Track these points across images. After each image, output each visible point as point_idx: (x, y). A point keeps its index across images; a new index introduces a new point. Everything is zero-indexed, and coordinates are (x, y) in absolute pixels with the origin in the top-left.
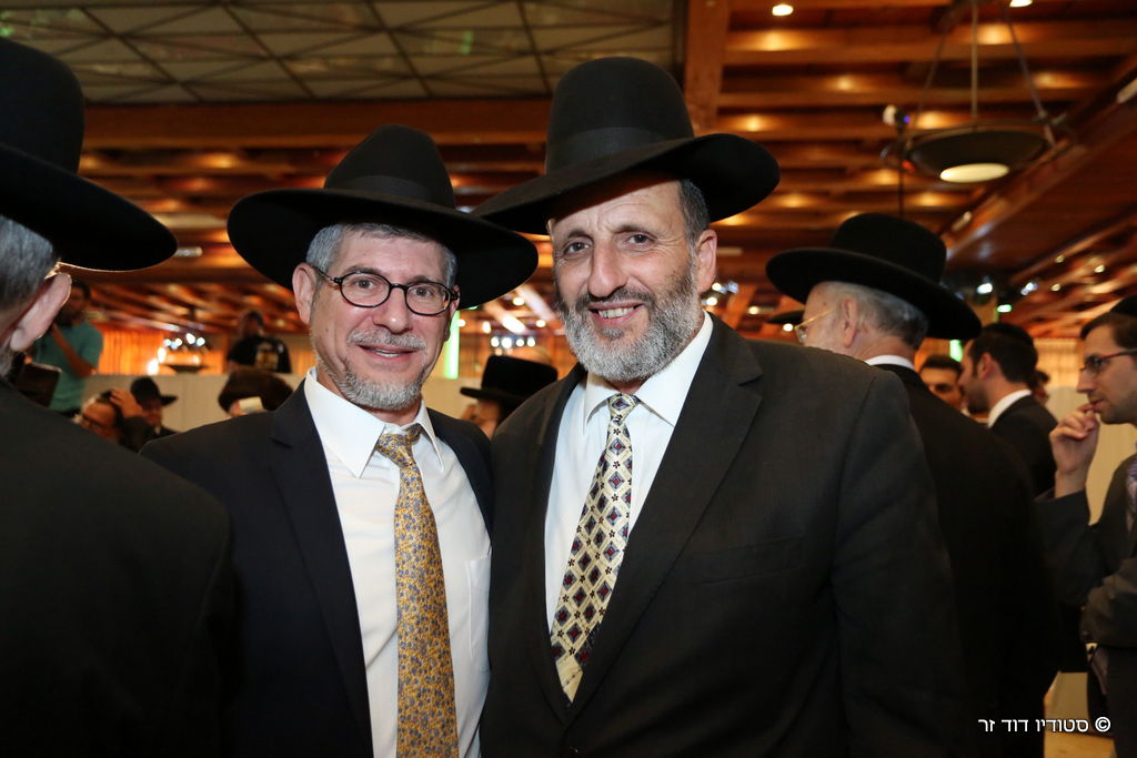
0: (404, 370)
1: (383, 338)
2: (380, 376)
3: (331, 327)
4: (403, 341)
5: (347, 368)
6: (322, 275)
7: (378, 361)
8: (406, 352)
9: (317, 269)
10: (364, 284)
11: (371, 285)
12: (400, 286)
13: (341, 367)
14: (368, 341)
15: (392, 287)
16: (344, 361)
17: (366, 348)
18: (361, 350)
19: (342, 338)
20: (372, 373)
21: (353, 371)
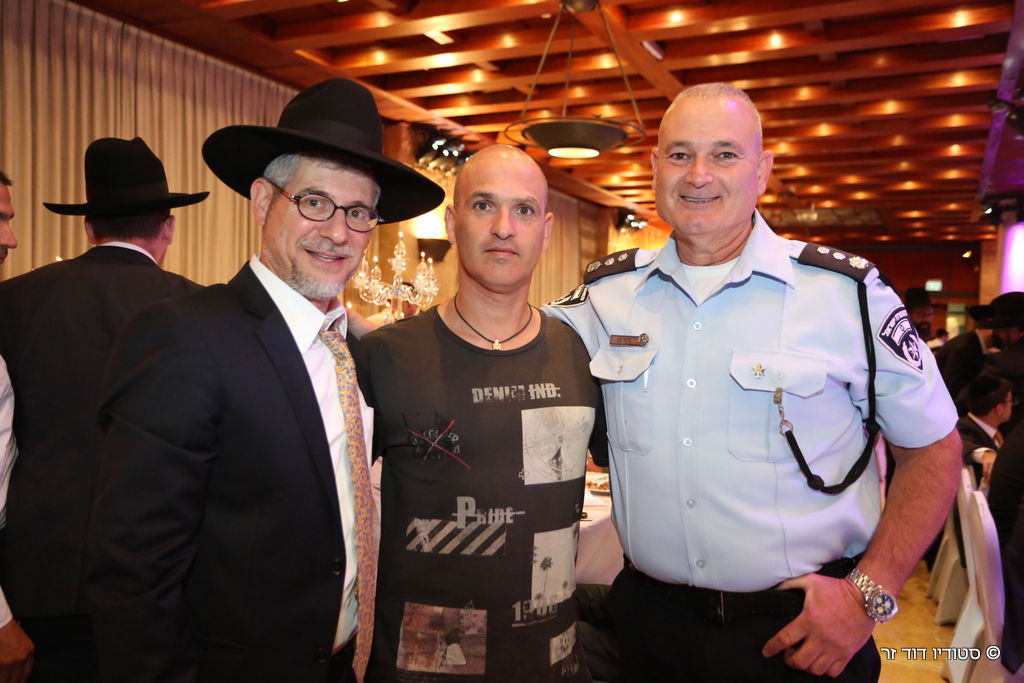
0: (338, 272)
1: (326, 247)
2: (319, 275)
3: (285, 234)
4: (340, 251)
5: (294, 266)
6: (279, 190)
7: (319, 264)
8: (340, 259)
9: (274, 185)
10: (313, 203)
11: (319, 205)
12: (342, 207)
13: (289, 264)
14: (314, 248)
15: (336, 208)
16: (293, 261)
17: (309, 252)
18: (306, 253)
19: (292, 243)
20: (314, 272)
21: (299, 269)
